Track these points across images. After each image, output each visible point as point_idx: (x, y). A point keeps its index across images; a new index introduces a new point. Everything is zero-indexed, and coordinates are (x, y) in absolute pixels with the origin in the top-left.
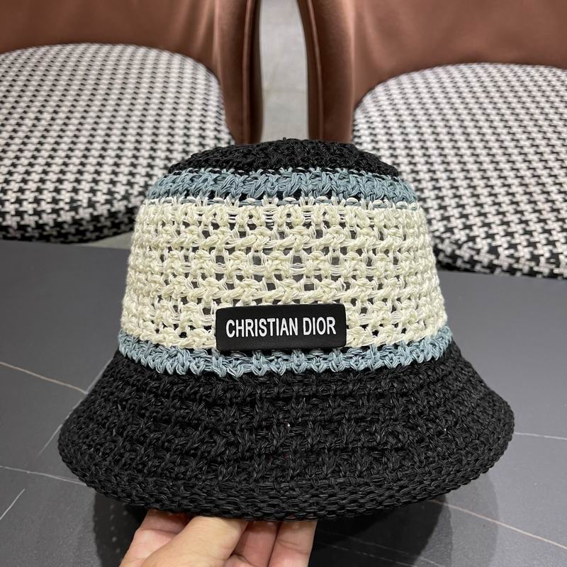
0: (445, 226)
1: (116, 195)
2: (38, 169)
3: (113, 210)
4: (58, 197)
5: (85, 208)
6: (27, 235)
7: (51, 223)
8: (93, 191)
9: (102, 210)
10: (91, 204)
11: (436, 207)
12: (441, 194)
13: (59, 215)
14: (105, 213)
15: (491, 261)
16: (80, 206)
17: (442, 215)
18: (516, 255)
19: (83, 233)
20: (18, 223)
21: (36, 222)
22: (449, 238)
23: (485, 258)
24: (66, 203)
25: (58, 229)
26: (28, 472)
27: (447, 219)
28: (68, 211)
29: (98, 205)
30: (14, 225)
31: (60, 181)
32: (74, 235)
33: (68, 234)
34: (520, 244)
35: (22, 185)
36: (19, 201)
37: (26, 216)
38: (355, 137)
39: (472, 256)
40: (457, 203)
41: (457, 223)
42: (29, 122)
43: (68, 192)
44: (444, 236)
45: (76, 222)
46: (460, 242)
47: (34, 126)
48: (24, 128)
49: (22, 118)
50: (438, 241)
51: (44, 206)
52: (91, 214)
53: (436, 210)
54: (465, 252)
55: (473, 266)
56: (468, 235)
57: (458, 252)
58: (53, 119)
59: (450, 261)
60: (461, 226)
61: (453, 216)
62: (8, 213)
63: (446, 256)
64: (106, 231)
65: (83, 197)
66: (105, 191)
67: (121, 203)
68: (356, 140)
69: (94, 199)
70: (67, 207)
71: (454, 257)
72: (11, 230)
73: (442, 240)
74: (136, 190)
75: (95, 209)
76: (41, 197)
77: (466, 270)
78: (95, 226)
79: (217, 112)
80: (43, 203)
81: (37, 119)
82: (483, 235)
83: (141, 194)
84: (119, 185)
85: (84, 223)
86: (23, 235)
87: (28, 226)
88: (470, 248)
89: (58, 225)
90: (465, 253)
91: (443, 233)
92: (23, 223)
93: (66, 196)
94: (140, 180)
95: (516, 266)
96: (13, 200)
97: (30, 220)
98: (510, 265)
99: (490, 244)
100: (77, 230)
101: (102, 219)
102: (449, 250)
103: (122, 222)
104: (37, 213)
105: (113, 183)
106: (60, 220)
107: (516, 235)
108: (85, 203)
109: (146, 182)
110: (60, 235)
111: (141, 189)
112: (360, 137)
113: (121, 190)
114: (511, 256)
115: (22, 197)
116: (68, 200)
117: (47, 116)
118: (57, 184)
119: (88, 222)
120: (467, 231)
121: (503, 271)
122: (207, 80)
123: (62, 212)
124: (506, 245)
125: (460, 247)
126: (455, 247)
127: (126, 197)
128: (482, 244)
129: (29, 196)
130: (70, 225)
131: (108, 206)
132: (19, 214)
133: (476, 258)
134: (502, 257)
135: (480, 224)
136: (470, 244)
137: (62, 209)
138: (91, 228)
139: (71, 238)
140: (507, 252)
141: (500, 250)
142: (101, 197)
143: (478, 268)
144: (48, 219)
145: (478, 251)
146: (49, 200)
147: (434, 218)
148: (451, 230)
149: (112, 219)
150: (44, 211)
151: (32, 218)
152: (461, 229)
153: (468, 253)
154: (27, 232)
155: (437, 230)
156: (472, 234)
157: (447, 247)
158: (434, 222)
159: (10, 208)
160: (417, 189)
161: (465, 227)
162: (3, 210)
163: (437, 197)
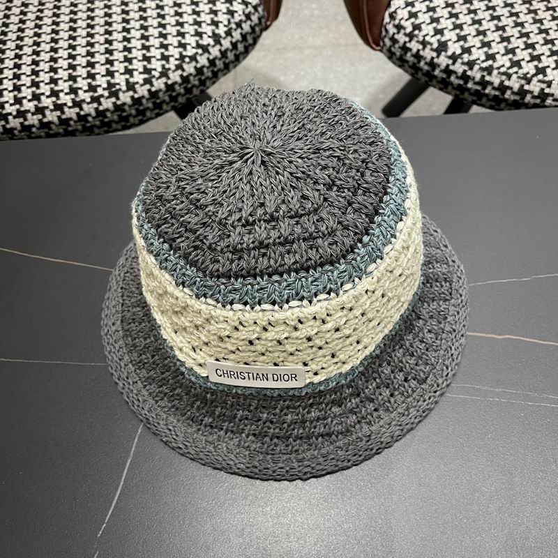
0: (510, 59)
1: (154, 73)
2: (63, 53)
3: (153, 89)
4: (94, 83)
5: (124, 92)
6: (70, 129)
7: (94, 114)
8: (129, 72)
9: (143, 91)
10: (131, 87)
11: (498, 39)
12: (500, 24)
13: (100, 104)
14: (146, 94)
16: (120, 89)
17: (506, 47)
19: (126, 119)
20: (59, 117)
21: (78, 114)
22: (516, 73)
24: (104, 89)
25: (101, 118)
27: (513, 51)
28: (107, 98)
29: (137, 86)
30: (55, 120)
31: (91, 65)
32: (117, 123)
33: (111, 122)
35: (52, 74)
36: (55, 94)
37: (66, 109)
39: (542, 90)
40: (520, 32)
41: (523, 55)
43: (103, 76)
44: (511, 71)
45: (118, 108)
46: (529, 76)
50: (504, 78)
51: (82, 95)
52: (132, 97)
53: (498, 43)
54: (535, 86)
55: (544, 101)
56: (536, 67)
57: (526, 87)
59: (517, 98)
60: (528, 58)
61: (518, 47)
62: (47, 107)
63: (513, 93)
64: (148, 114)
66: (141, 70)
67: (160, 81)
69: (132, 80)
70: (106, 93)
71: (522, 92)
72: (53, 127)
73: (509, 76)
74: (173, 63)
75: (135, 92)
76: (75, 86)
77: (535, 106)
78: (137, 110)
80: (80, 92)
82: (553, 65)
83: (179, 67)
84: (153, 60)
85: (126, 108)
86: (65, 130)
87: (70, 119)
88: (539, 81)
89: (100, 114)
91: (508, 68)
92: (64, 117)
93: (102, 81)
94: (174, 52)
96: (48, 93)
97: (70, 113)
100: (120, 116)
101: (144, 101)
102: (516, 87)
103: (164, 101)
105: (147, 59)
106: (101, 108)
108: (124, 88)
109: (181, 53)
110: (103, 124)
111: (177, 62)
113: (156, 65)
115: (57, 88)
116: (105, 85)
118: (89, 69)
119: (130, 106)
120: (536, 63)
123: (102, 99)
125: (529, 81)
126: (523, 82)
127: (164, 74)
128: (553, 75)
129: (64, 86)
130: (113, 112)
131: (148, 87)
132: (59, 107)
133: (547, 91)
135: (548, 53)
136: (540, 77)
137: (102, 96)
138: (133, 112)
139: (114, 126)
142: (138, 78)
144: (89, 109)
145: (549, 84)
146: (86, 88)
147: (498, 53)
148: (517, 64)
149: (153, 100)
150: (83, 101)
151: (72, 110)
152: (528, 62)
153: (539, 86)
154: (70, 126)
155: (503, 66)
156: (541, 66)
157: (515, 83)
158: (498, 57)
159: (47, 102)
160: (474, 22)
161: (533, 58)
162: (41, 105)
163: (498, 28)
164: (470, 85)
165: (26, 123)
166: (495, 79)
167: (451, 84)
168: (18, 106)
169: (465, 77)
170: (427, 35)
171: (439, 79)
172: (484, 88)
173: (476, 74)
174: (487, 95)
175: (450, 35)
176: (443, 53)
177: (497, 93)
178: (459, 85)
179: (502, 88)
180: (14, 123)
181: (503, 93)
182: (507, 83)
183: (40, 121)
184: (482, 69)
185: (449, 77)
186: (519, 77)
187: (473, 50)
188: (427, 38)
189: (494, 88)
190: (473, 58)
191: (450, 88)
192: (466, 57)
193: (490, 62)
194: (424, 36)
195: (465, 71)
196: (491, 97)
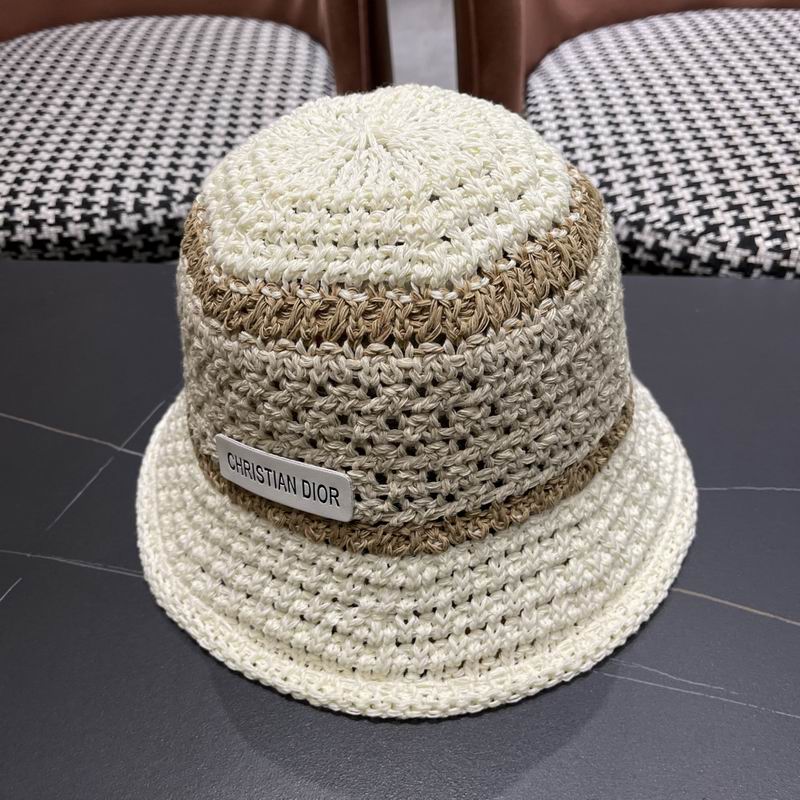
0: (670, 213)
1: (176, 195)
2: (64, 164)
3: (171, 216)
4: (91, 199)
5: (129, 214)
7: (81, 237)
8: (142, 190)
9: (155, 216)
10: (139, 208)
11: (656, 188)
12: (662, 171)
13: (92, 225)
14: (159, 220)
15: (746, 258)
16: (124, 210)
17: (665, 198)
18: (785, 246)
19: (129, 252)
20: (33, 237)
21: (60, 236)
22: (677, 230)
23: (735, 255)
24: (102, 207)
25: (91, 245)
26: (28, 555)
27: (675, 203)
28: (104, 218)
29: (148, 209)
30: (28, 240)
31: (94, 178)
32: (116, 255)
33: (106, 253)
34: (790, 230)
35: (40, 185)
36: (34, 206)
37: (45, 227)
38: (529, 105)
39: (714, 254)
40: (688, 181)
41: (688, 207)
42: (54, 110)
43: (106, 192)
44: (670, 227)
45: (118, 234)
46: (694, 235)
47: (61, 113)
48: (47, 117)
49: (45, 105)
50: (660, 236)
51: (70, 211)
52: (139, 223)
53: (655, 192)
54: (703, 248)
55: (716, 272)
56: (706, 224)
57: (691, 250)
58: (88, 105)
59: (679, 265)
60: (695, 212)
61: (682, 199)
62: (19, 222)
63: (673, 258)
64: (162, 251)
65: (127, 199)
66: (159, 190)
68: (531, 109)
69: (143, 200)
72: (23, 249)
73: (667, 234)
75: (144, 215)
76: (66, 199)
77: (705, 275)
78: (145, 241)
79: (325, 86)
80: (69, 208)
81: (67, 105)
82: (731, 222)
84: (179, 181)
85: (129, 235)
87: (48, 241)
88: (709, 242)
89: (91, 238)
90: (703, 250)
91: (667, 223)
92: (40, 237)
95: (784, 263)
96: (26, 205)
97: (50, 233)
98: (775, 263)
99: (741, 234)
100: (119, 246)
101: (156, 230)
102: (677, 249)
104: (61, 222)
105: (171, 178)
106: (93, 231)
107: (784, 219)
108: (130, 207)
110: (95, 254)
112: (536, 105)
113: (182, 188)
114: (777, 249)
115: (40, 200)
116: (104, 203)
117: (80, 102)
118: (90, 182)
119: (135, 234)
120: (705, 218)
121: (764, 273)
122: (311, 48)
123: (96, 220)
124: (767, 234)
125: (694, 242)
126: (686, 242)
128: (730, 235)
129: (50, 199)
130: (109, 239)
131: (163, 211)
132: (35, 224)
133: (721, 256)
134: (762, 250)
135: (725, 207)
136: (711, 236)
137: (97, 215)
138: (139, 244)
140: (770, 244)
141: (759, 241)
142: (153, 199)
143: (724, 270)
144: (76, 230)
145: (724, 246)
146: (78, 203)
147: (653, 204)
148: (680, 219)
149: (169, 231)
150: (70, 219)
151: (53, 229)
152: (695, 216)
153: (708, 249)
154: (46, 251)
155: (659, 220)
156: (712, 222)
157: (674, 244)
158: (653, 209)
159: (22, 216)
160: (625, 167)
161: (702, 212)
162: (12, 219)
163: (657, 175)
166: (648, 238)
172: (634, 251)
174: (638, 262)
177: (651, 258)
179: (658, 251)
181: (660, 258)
182: (664, 244)
183: (7, 239)
184: (629, 224)
186: (681, 236)
187: (620, 200)
189: (647, 251)
190: (618, 208)
193: (641, 215)
196: (643, 264)
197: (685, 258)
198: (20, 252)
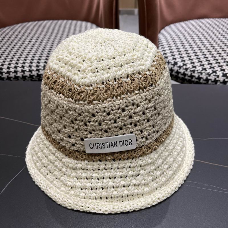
0: (202, 68)
2: (31, 56)
4: (39, 65)
7: (36, 75)
13: (39, 72)
15: (225, 79)
17: (200, 64)
21: (30, 75)
22: (205, 72)
23: (221, 79)
24: (42, 67)
25: (38, 78)
27: (203, 65)
30: (21, 76)
31: (39, 59)
35: (24, 61)
36: (23, 67)
37: (26, 72)
39: (215, 79)
41: (207, 66)
43: (43, 63)
46: (209, 74)
50: (200, 74)
51: (33, 68)
53: (197, 63)
54: (212, 77)
56: (213, 71)
57: (209, 78)
59: (205, 82)
60: (209, 68)
61: (205, 64)
62: (18, 71)
63: (204, 80)
72: (19, 78)
73: (202, 74)
76: (32, 65)
77: (213, 84)
82: (219, 70)
87: (26, 76)
88: (214, 75)
91: (202, 71)
92: (24, 75)
96: (20, 66)
97: (27, 74)
99: (223, 73)
102: (205, 77)
118: (38, 61)
126: (207, 76)
128: (220, 73)
129: (27, 65)
132: (23, 71)
133: (217, 79)
137: (40, 69)
143: (218, 83)
145: (218, 76)
146: (35, 66)
148: (205, 69)
150: (33, 70)
151: (28, 73)
153: (214, 77)
154: (26, 79)
155: (199, 70)
157: (204, 76)
158: (197, 67)
159: (19, 69)
160: (188, 56)
161: (211, 68)
162: (17, 70)
163: (197, 58)
164: (187, 77)
165: (10, 76)
166: (196, 75)
167: (179, 77)
168: (8, 70)
169: (184, 74)
170: (170, 60)
171: (175, 76)
172: (192, 78)
173: (188, 73)
174: (193, 81)
175: (179, 60)
176: (176, 66)
177: (197, 80)
178: (182, 78)
179: (199, 78)
180: (5, 76)
181: (200, 80)
182: (201, 76)
183: (15, 76)
184: (191, 71)
185: (178, 74)
187: (187, 65)
188: (170, 61)
189: (196, 78)
190: (187, 67)
191: (179, 79)
192: (184, 67)
193: (194, 69)
194: (169, 60)
195: (184, 72)
196: (195, 82)
197: (207, 80)
198: (18, 80)
